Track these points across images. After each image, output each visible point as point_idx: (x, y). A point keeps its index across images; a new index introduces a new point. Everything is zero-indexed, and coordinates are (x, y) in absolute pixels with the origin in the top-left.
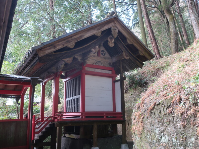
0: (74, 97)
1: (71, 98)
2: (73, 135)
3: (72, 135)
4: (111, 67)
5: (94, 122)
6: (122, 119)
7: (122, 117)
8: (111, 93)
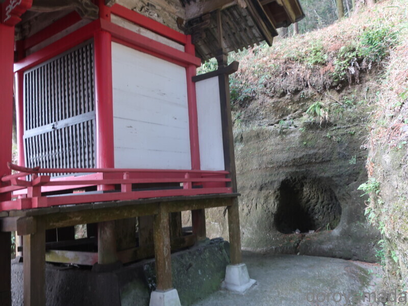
0: (61, 124)
1: (48, 128)
2: (64, 252)
3: (57, 252)
4: (182, 32)
5: (158, 204)
6: (228, 191)
7: (227, 184)
8: (185, 112)
